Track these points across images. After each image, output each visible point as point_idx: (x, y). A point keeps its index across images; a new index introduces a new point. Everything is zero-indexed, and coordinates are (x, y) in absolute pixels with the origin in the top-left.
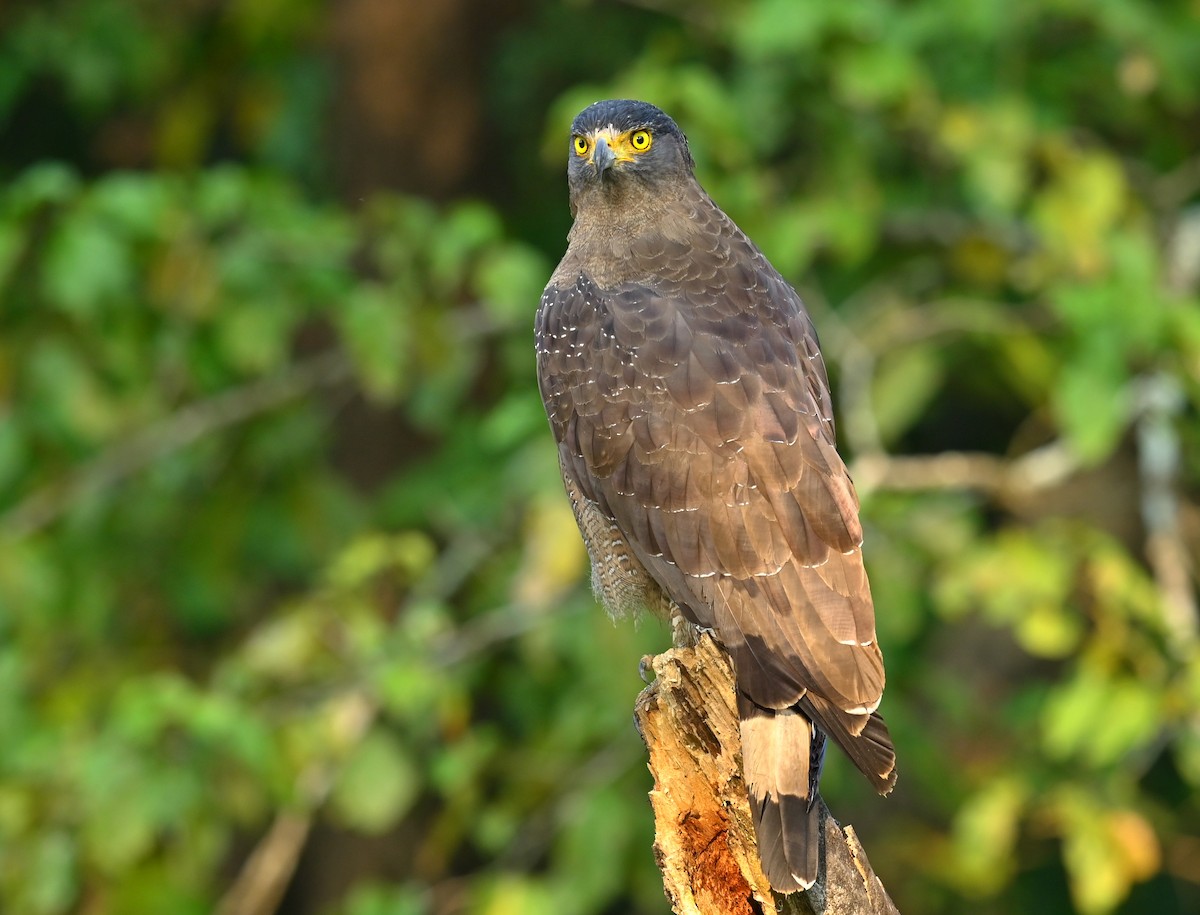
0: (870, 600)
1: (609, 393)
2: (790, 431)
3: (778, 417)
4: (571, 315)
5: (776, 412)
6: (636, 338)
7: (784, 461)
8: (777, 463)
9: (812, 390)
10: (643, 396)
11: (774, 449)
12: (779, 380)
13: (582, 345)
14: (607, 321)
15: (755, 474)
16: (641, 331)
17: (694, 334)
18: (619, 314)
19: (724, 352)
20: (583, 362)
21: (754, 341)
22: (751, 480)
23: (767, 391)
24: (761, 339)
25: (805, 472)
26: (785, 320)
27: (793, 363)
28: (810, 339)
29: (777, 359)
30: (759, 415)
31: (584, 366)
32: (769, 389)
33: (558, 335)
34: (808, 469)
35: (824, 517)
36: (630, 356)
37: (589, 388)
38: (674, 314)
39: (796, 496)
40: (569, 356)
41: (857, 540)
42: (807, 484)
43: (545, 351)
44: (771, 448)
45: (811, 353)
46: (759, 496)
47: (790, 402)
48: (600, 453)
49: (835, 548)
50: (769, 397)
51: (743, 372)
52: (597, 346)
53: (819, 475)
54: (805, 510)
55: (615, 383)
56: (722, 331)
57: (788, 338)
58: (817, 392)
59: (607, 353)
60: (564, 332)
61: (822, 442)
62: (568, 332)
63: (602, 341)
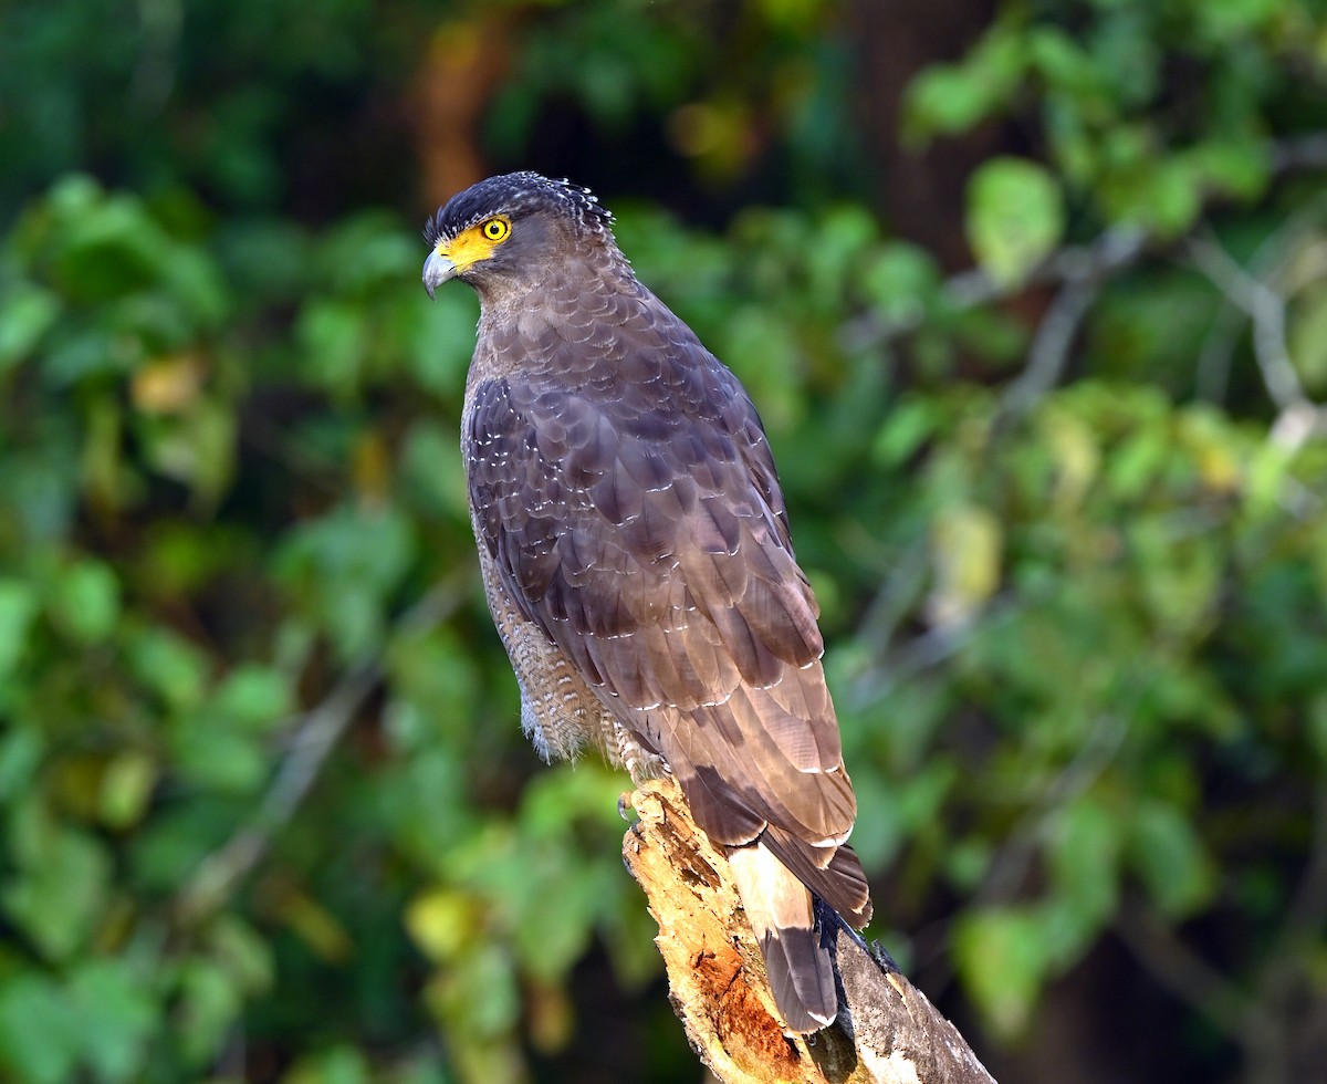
0: (835, 721)
1: (532, 507)
2: (731, 541)
3: (718, 525)
4: (495, 421)
5: (715, 520)
6: (558, 449)
7: (726, 574)
8: (718, 577)
9: (758, 485)
10: (567, 512)
11: (714, 562)
12: (716, 481)
13: (506, 454)
14: (529, 432)
15: (694, 592)
16: (563, 439)
17: (620, 437)
18: (541, 425)
19: (654, 455)
20: (507, 472)
21: (680, 438)
22: (689, 599)
23: (704, 497)
24: (690, 436)
25: (750, 584)
26: (714, 410)
27: (729, 456)
28: (751, 422)
29: (710, 457)
30: (696, 522)
31: (508, 478)
32: (706, 493)
33: (484, 443)
34: (754, 579)
35: (775, 627)
36: (553, 470)
37: (513, 501)
38: (598, 420)
39: (742, 611)
40: (494, 465)
41: (816, 651)
42: (754, 595)
43: (473, 458)
44: (711, 561)
45: (753, 440)
46: (699, 618)
47: (732, 507)
48: (528, 575)
49: (790, 662)
50: (707, 503)
51: (676, 476)
52: (521, 457)
53: (768, 584)
54: (753, 625)
55: (538, 498)
56: (640, 430)
57: (723, 431)
59: (530, 466)
60: (489, 439)
61: (770, 546)
62: (493, 440)
63: (524, 454)
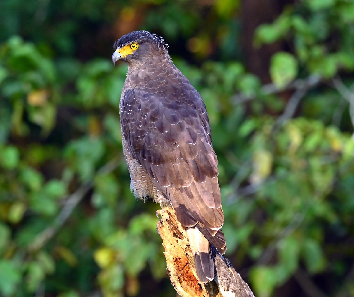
0: (220, 194)
1: (138, 126)
2: (194, 140)
3: (191, 135)
4: (129, 101)
5: (190, 134)
6: (147, 110)
7: (192, 150)
8: (190, 150)
9: (203, 125)
10: (148, 128)
11: (189, 146)
12: (191, 123)
13: (132, 111)
14: (139, 105)
15: (183, 154)
16: (148, 108)
17: (165, 108)
18: (142, 103)
19: (174, 114)
20: (132, 116)
21: (182, 110)
22: (181, 156)
23: (188, 127)
24: (185, 110)
25: (199, 153)
26: (193, 103)
27: (196, 116)
28: (203, 107)
29: (190, 116)
30: (185, 134)
31: (132, 117)
32: (188, 126)
33: (126, 107)
34: (200, 152)
35: (205, 166)
36: (145, 116)
37: (133, 124)
38: (159, 103)
39: (196, 161)
40: (128, 113)
41: (216, 174)
42: (200, 156)
43: (122, 111)
44: (188, 146)
45: (203, 112)
46: (184, 162)
47: (195, 131)
48: (135, 145)
49: (209, 176)
50: (188, 129)
51: (180, 121)
52: (136, 112)
53: (204, 154)
54: (199, 165)
55: (140, 124)
56: (171, 107)
57: (194, 109)
58: (205, 125)
59: (138, 114)
60: (127, 106)
61: (205, 143)
62: (128, 106)
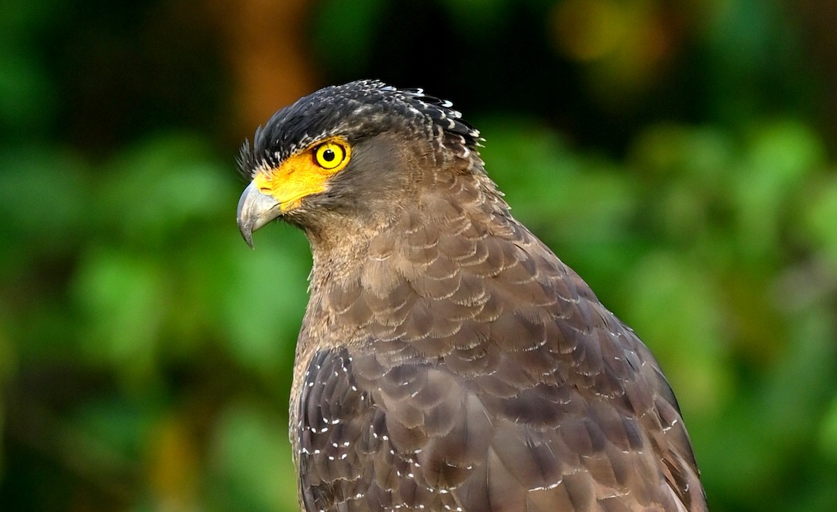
4: (332, 402)
6: (414, 437)
9: (672, 480)
12: (619, 476)
13: (347, 444)
14: (377, 416)
16: (420, 424)
17: (494, 421)
18: (392, 406)
19: (537, 444)
20: (349, 468)
21: (571, 422)
23: (603, 497)
24: (584, 419)
26: (616, 385)
27: (635, 443)
28: (662, 400)
29: (610, 445)
31: (350, 474)
32: (605, 492)
33: (319, 429)
36: (409, 464)
37: (357, 504)
38: (465, 399)
40: (331, 458)
43: (304, 450)
45: (665, 423)
47: (639, 510)
50: (607, 505)
51: (567, 471)
52: (367, 448)
56: (520, 411)
57: (625, 411)
58: (680, 480)
59: (379, 459)
60: (325, 425)
62: (329, 426)
63: (371, 444)
